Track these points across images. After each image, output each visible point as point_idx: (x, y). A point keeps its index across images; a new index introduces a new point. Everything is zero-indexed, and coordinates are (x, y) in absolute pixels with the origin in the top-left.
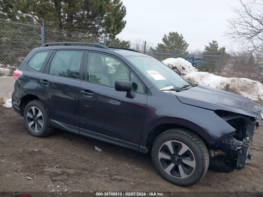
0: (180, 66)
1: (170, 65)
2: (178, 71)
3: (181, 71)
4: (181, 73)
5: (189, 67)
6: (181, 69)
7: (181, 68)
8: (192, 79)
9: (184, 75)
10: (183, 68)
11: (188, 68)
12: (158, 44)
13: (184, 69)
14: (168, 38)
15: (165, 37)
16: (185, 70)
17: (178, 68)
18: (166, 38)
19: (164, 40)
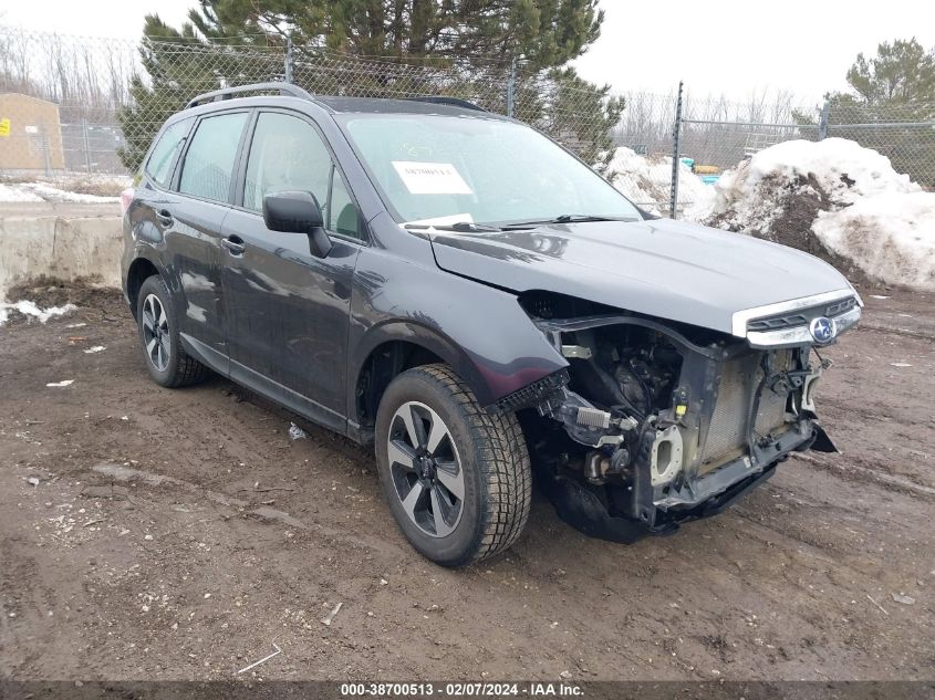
0: (835, 171)
1: (786, 167)
2: (823, 193)
3: (834, 193)
4: (834, 199)
5: (875, 176)
6: (836, 185)
7: (836, 178)
8: (869, 223)
9: (844, 205)
10: (845, 178)
11: (871, 178)
12: (827, 96)
13: (849, 182)
14: (872, 69)
15: (858, 65)
16: (854, 187)
17: (821, 180)
18: (865, 70)
19: (855, 78)
